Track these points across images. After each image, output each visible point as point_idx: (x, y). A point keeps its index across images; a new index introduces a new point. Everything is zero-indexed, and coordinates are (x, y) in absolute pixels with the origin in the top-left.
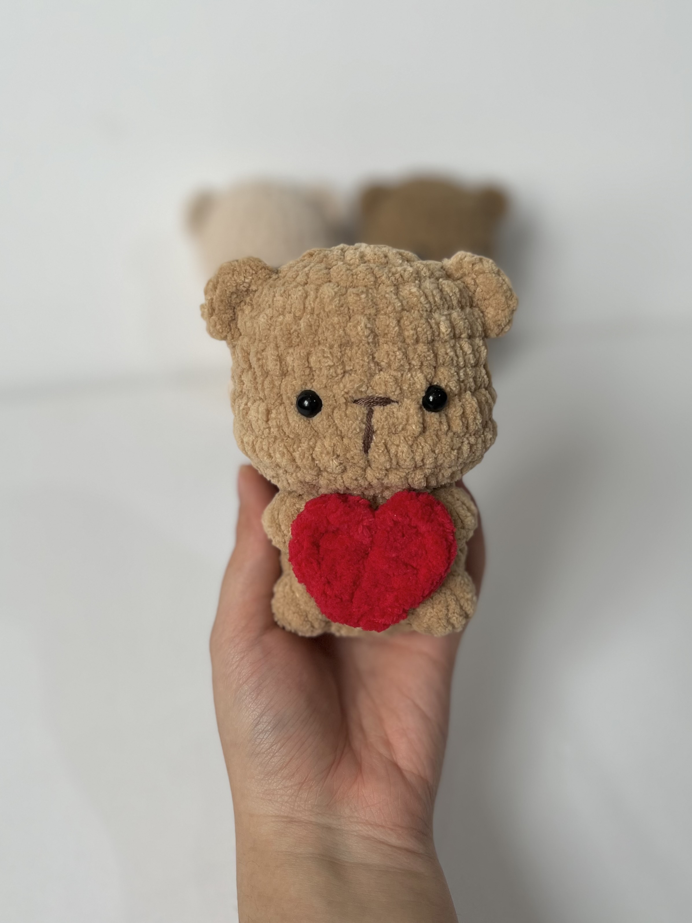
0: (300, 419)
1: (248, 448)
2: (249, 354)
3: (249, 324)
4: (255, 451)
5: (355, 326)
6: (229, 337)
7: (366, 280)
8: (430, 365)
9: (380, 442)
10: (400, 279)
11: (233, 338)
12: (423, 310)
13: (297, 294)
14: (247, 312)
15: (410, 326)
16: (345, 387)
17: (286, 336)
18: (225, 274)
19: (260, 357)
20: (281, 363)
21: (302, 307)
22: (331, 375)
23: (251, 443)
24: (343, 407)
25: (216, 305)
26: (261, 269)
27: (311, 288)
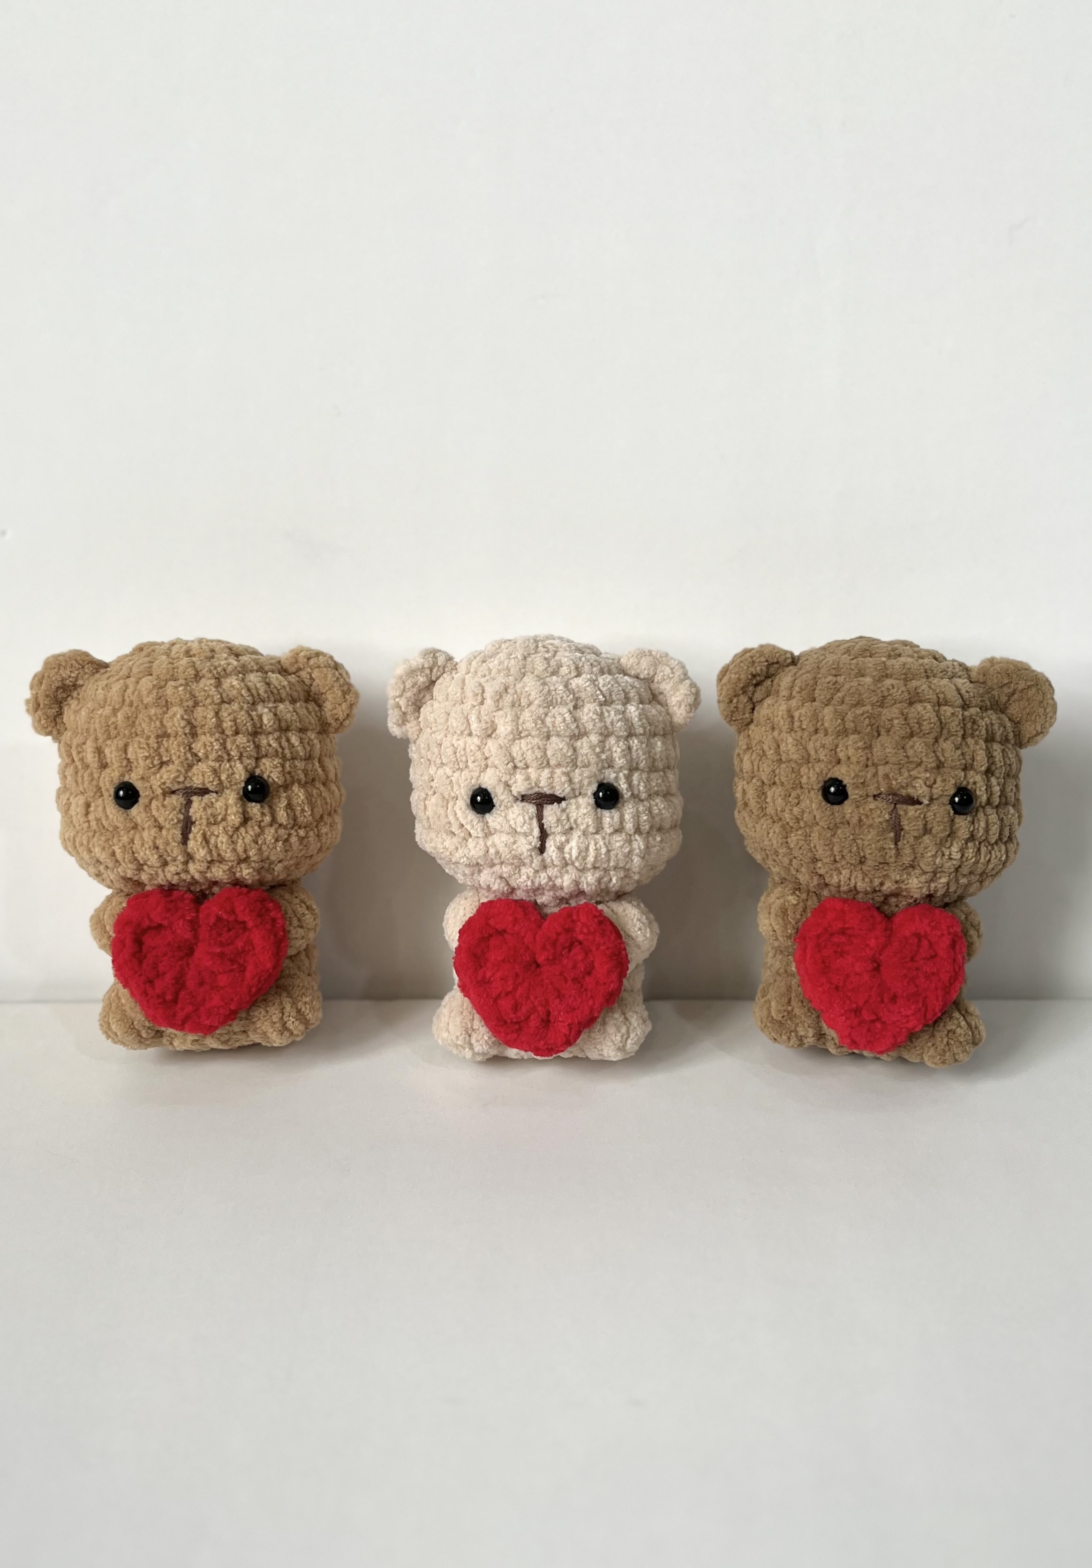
0: (118, 811)
1: (69, 844)
2: (71, 748)
3: (72, 718)
4: (76, 848)
5: (171, 718)
6: (55, 733)
7: (186, 673)
8: (251, 756)
9: (198, 832)
10: (222, 673)
11: (59, 733)
12: (244, 703)
13: (116, 688)
14: (73, 706)
15: (229, 718)
16: (161, 777)
17: (104, 729)
18: (51, 669)
19: (81, 750)
20: (99, 756)
21: (121, 700)
22: (147, 766)
23: (72, 839)
24: (161, 797)
25: (41, 700)
26: (88, 664)
27: (131, 682)
